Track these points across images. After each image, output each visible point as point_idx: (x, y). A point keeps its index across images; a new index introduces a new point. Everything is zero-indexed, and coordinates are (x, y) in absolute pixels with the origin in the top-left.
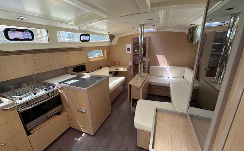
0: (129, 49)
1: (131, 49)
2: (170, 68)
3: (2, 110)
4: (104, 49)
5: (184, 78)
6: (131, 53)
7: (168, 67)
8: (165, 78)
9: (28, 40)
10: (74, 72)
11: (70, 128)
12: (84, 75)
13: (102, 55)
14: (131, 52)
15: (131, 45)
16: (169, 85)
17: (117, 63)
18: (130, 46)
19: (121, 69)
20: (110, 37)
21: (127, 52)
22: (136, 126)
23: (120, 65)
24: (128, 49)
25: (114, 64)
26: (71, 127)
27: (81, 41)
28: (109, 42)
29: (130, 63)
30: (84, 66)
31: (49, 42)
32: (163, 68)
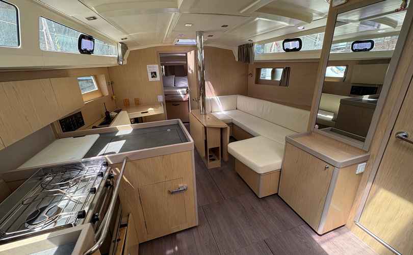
0: (155, 73)
1: (158, 74)
2: (219, 98)
5: (237, 109)
6: (159, 80)
7: (217, 97)
10: (63, 132)
11: (141, 245)
13: (97, 89)
14: (158, 78)
15: (157, 66)
16: (232, 120)
17: (132, 101)
18: (156, 68)
19: (151, 111)
20: (122, 47)
21: (151, 79)
22: (259, 171)
23: (138, 104)
24: (152, 73)
25: (126, 105)
26: (141, 242)
27: (80, 53)
29: (161, 98)
30: (79, 116)
31: (20, 47)
32: (212, 100)
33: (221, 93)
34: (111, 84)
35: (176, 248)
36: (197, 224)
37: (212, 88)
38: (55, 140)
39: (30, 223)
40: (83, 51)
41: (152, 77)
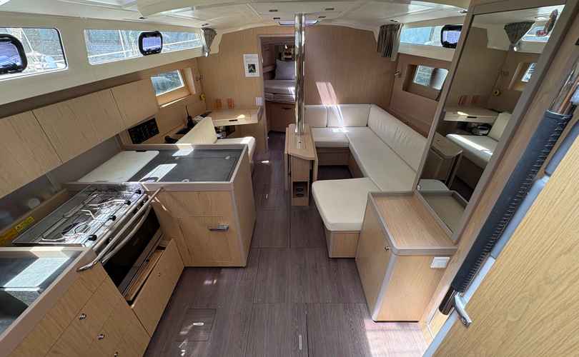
0: (254, 66)
2: (341, 108)
3: (78, 271)
4: (188, 67)
5: (367, 126)
6: (258, 76)
7: (339, 106)
8: (335, 130)
9: (14, 69)
11: (186, 268)
12: (177, 149)
13: (183, 85)
14: (257, 74)
15: (257, 55)
16: (349, 143)
17: (224, 103)
18: (255, 59)
19: (242, 119)
20: (205, 35)
21: (248, 75)
22: (329, 227)
23: (232, 107)
24: (249, 66)
25: (217, 107)
26: (187, 266)
27: (142, 55)
28: (203, 47)
29: (260, 101)
30: (152, 123)
31: (67, 68)
32: (330, 110)
33: (346, 100)
34: (199, 79)
35: (215, 281)
36: (244, 265)
37: (333, 91)
38: (120, 152)
39: (64, 233)
40: (146, 52)
41: (250, 72)
